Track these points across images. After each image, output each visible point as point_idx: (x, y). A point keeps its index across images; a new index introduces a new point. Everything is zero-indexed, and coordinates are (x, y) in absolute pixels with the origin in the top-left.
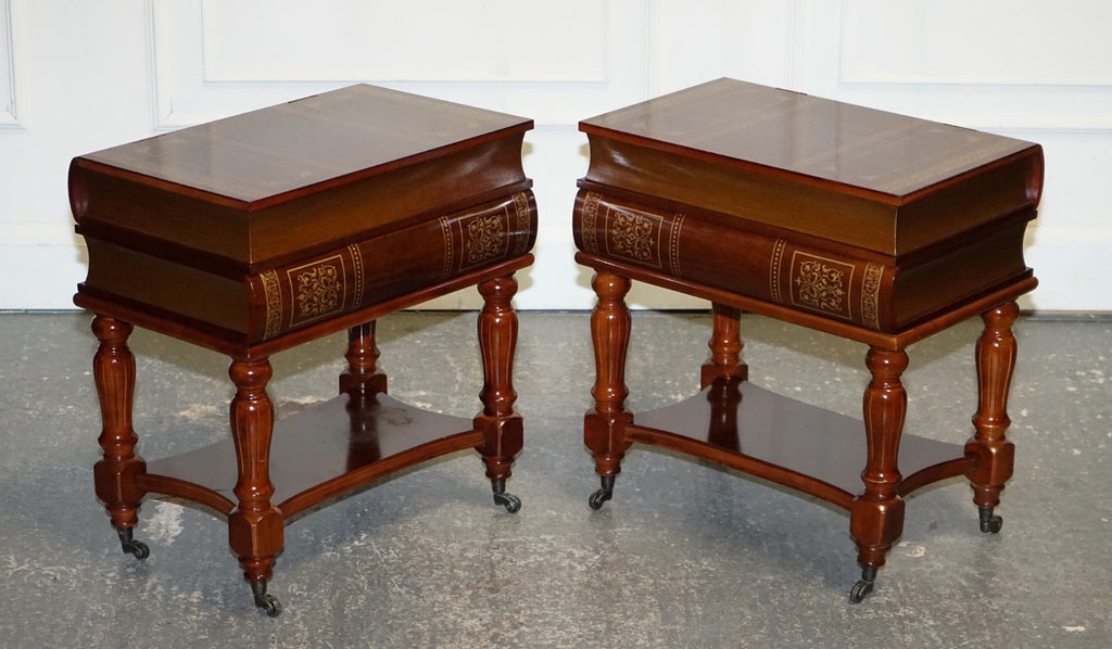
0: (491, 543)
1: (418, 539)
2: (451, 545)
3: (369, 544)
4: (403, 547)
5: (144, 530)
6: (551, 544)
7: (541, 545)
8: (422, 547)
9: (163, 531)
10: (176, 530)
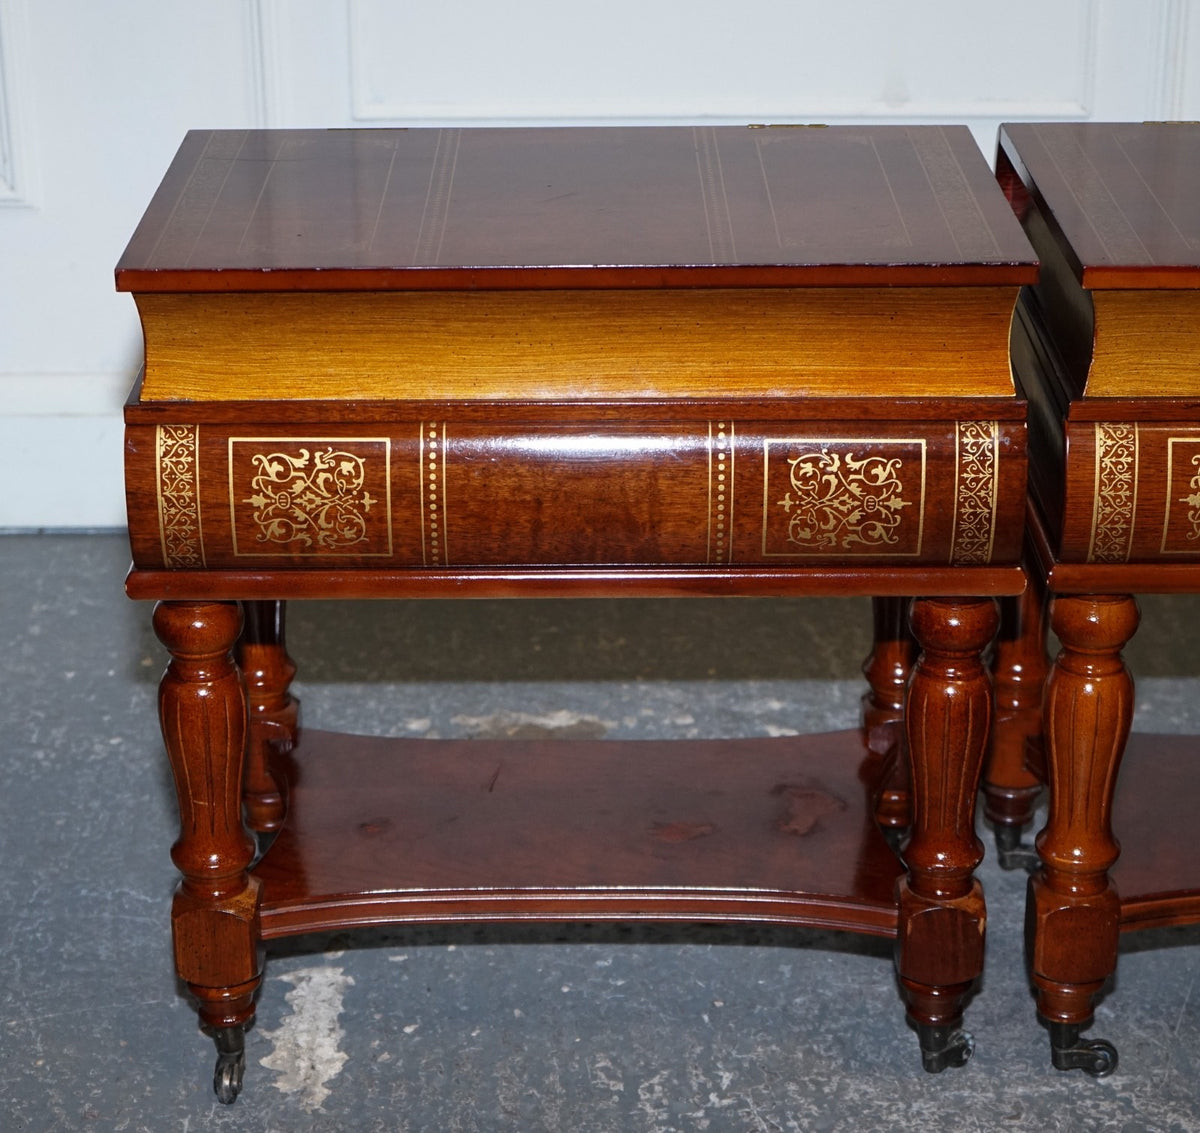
0: (1000, 1100)
1: (842, 1089)
2: (915, 1107)
3: (742, 1104)
4: (814, 1109)
5: (265, 1062)
6: (1128, 1101)
7: (1105, 1106)
8: (854, 1110)
9: (303, 1064)
10: (330, 1061)
